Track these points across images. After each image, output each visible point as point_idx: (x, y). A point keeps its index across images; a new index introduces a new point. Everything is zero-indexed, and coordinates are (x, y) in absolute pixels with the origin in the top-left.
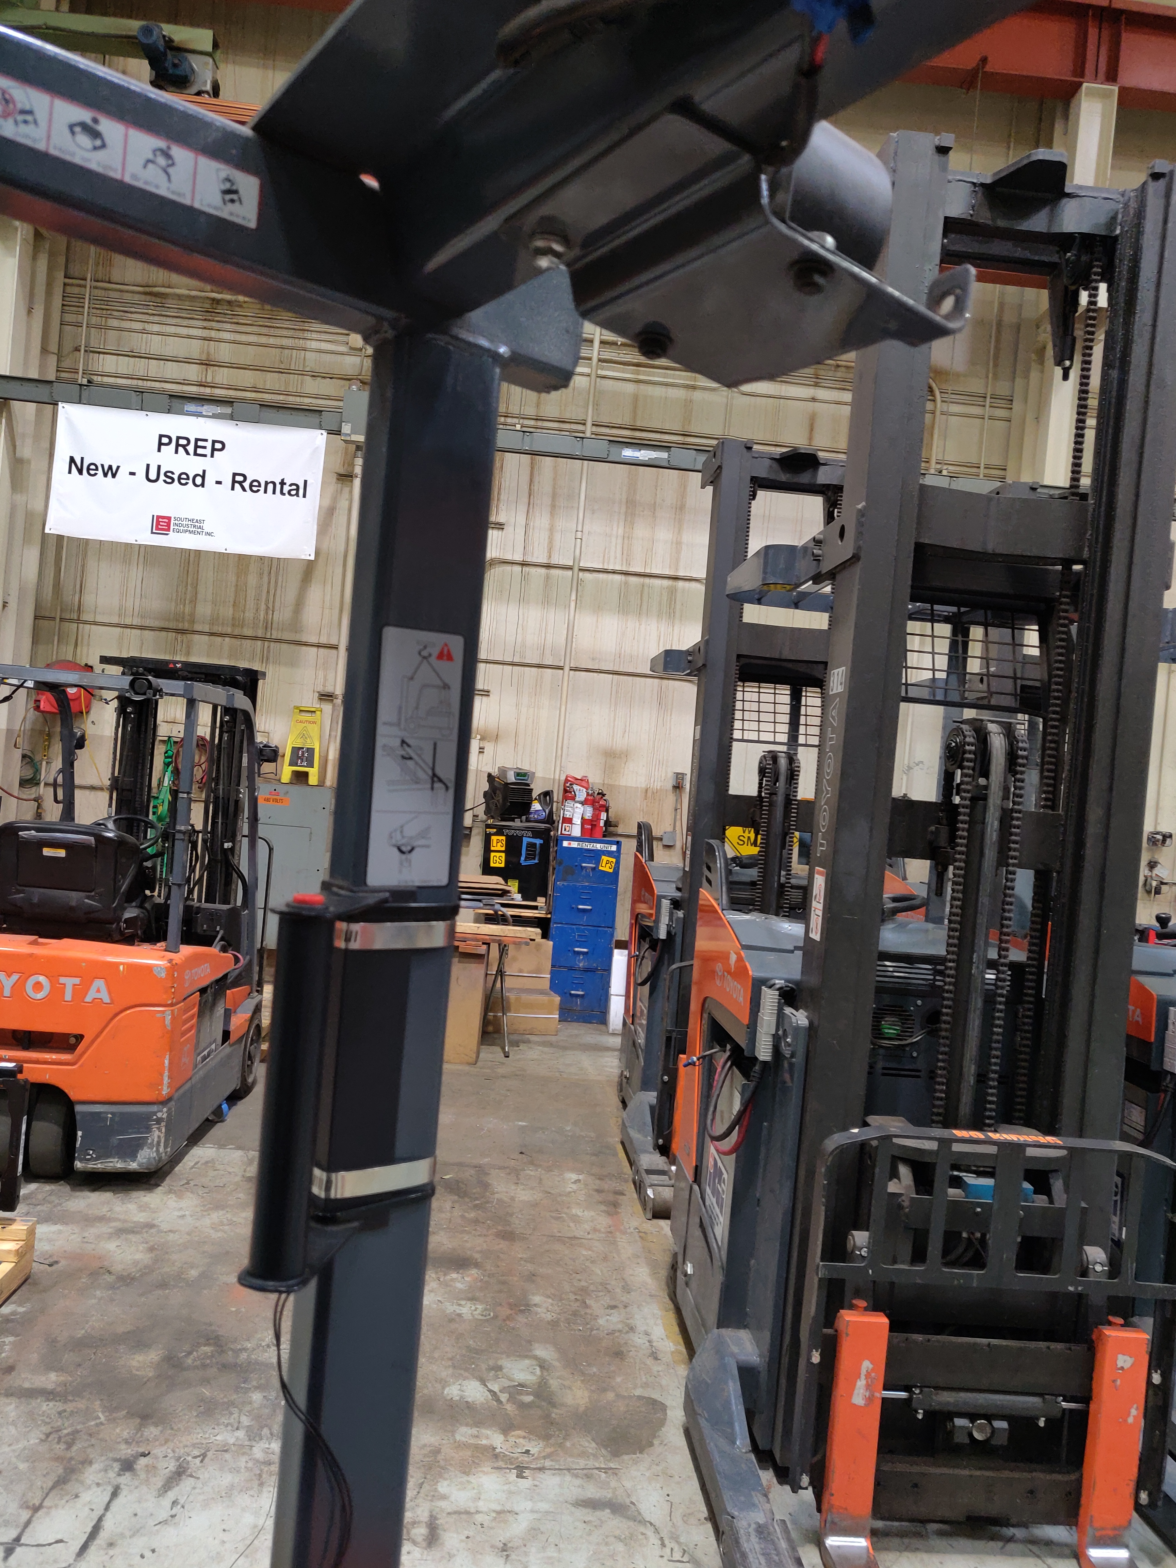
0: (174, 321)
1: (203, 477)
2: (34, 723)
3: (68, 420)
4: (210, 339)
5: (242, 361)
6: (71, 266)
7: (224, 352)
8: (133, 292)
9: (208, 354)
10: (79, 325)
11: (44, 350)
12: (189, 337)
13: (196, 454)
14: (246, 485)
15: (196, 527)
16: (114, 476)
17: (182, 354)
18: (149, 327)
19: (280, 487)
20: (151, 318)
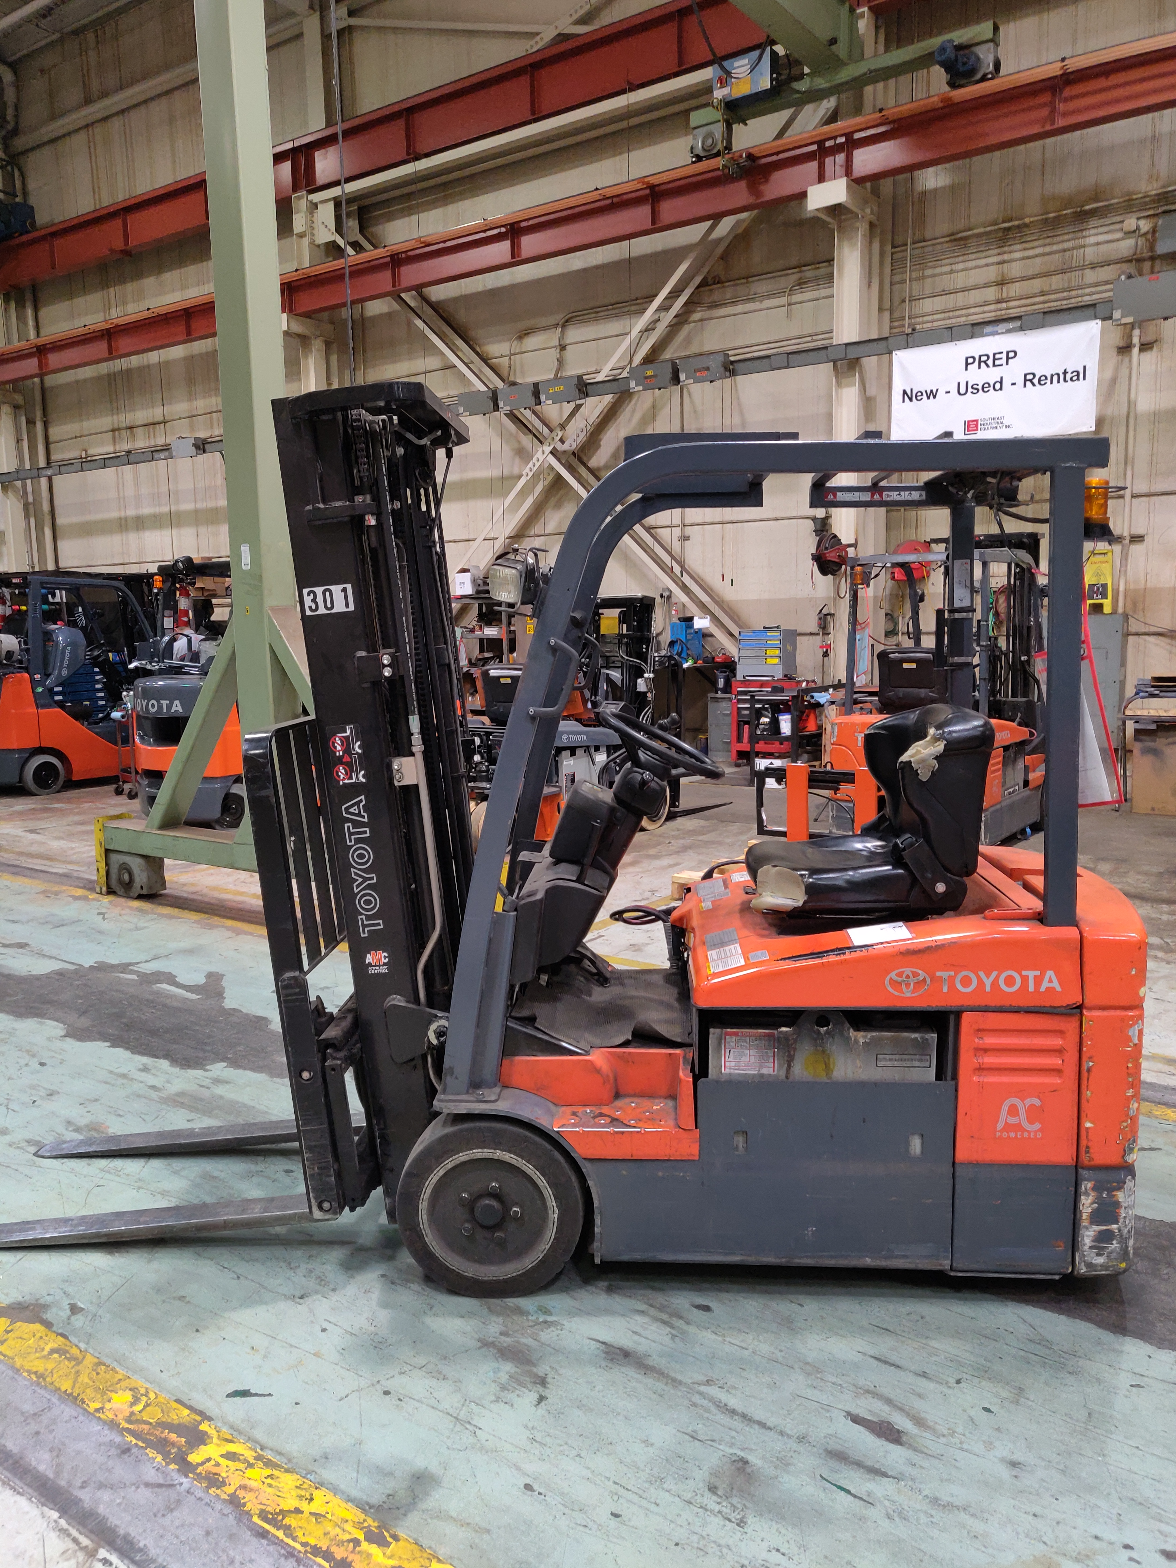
0: (974, 256)
1: (1001, 383)
2: (892, 589)
3: (901, 363)
4: (1004, 262)
5: (1030, 273)
6: (896, 237)
7: (1015, 269)
8: (942, 243)
9: (1003, 275)
10: (903, 281)
11: (881, 309)
12: (987, 265)
13: (994, 365)
14: (1036, 381)
15: (998, 423)
16: (934, 397)
17: (982, 281)
18: (954, 267)
19: (1063, 376)
20: (957, 260)
